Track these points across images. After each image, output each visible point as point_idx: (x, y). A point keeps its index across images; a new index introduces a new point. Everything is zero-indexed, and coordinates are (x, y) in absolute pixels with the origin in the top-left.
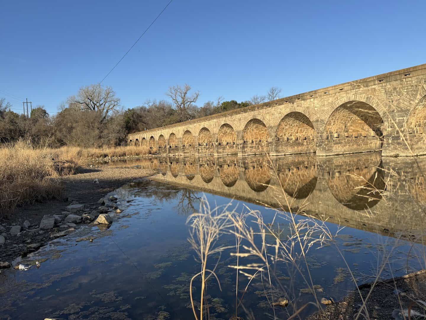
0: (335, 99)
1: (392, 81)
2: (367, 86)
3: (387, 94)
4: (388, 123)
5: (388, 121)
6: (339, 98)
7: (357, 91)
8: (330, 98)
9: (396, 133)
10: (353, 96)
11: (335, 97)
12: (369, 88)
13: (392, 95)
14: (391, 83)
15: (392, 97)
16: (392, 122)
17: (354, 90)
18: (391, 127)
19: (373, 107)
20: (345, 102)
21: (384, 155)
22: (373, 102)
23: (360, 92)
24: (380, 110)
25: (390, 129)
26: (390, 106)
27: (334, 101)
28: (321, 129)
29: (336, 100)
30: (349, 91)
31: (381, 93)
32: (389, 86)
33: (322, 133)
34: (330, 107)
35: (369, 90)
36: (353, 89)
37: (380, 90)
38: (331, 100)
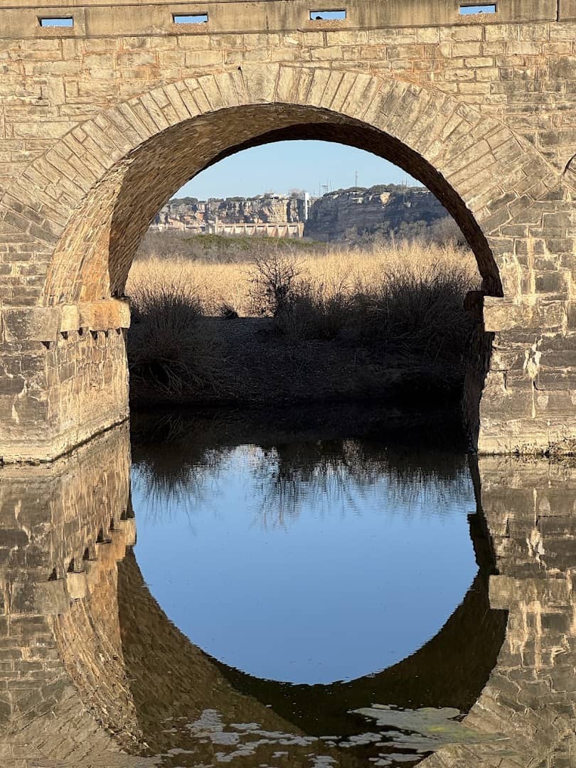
0: (137, 75)
1: (545, 20)
2: (385, 27)
3: (510, 91)
4: (523, 261)
5: (520, 248)
6: (167, 74)
7: (311, 48)
8: (92, 62)
9: (565, 318)
10: (288, 73)
11: (138, 61)
12: (399, 40)
13: (541, 99)
14: (541, 31)
15: (545, 116)
16: (547, 256)
17: (291, 39)
18: (541, 286)
19: (427, 157)
20: (219, 102)
21: (490, 450)
22: (430, 127)
23: (335, 53)
24: (474, 181)
25: (533, 297)
26: (536, 162)
27: (124, 88)
28: (14, 273)
29: (147, 80)
30: (254, 37)
31: (474, 80)
32: (527, 49)
33: (28, 303)
34: (100, 121)
35: (391, 52)
36: (285, 31)
37: (472, 63)
38: (99, 74)
